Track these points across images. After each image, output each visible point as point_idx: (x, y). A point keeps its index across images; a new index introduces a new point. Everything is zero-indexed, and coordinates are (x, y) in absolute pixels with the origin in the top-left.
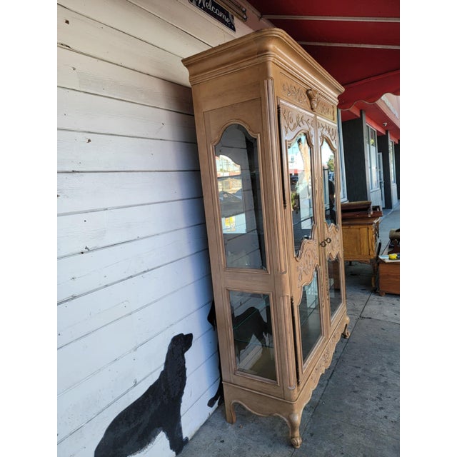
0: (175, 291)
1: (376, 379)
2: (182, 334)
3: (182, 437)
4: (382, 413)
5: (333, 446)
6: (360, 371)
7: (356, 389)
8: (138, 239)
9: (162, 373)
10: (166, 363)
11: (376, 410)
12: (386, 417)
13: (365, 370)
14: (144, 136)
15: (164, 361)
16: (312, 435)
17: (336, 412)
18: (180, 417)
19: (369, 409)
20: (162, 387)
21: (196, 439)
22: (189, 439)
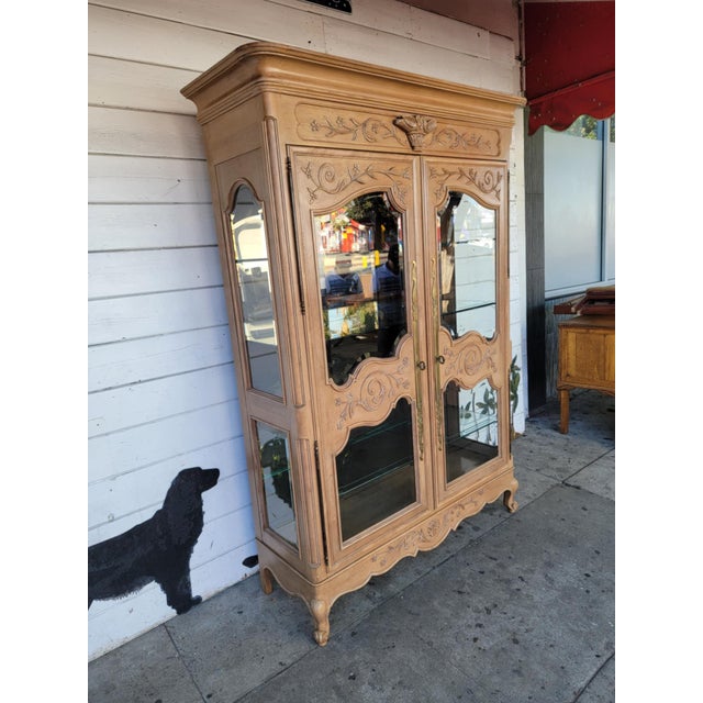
0: (189, 412)
1: (508, 582)
2: (199, 469)
3: (190, 595)
4: (476, 632)
5: (369, 657)
6: (492, 564)
7: (466, 589)
8: (124, 340)
9: (158, 512)
10: (167, 501)
11: (470, 626)
12: (475, 640)
13: (501, 566)
14: (141, 201)
15: (164, 498)
16: (353, 634)
17: (410, 612)
18: (189, 570)
19: (460, 623)
20: (158, 529)
21: (213, 602)
22: (204, 599)
